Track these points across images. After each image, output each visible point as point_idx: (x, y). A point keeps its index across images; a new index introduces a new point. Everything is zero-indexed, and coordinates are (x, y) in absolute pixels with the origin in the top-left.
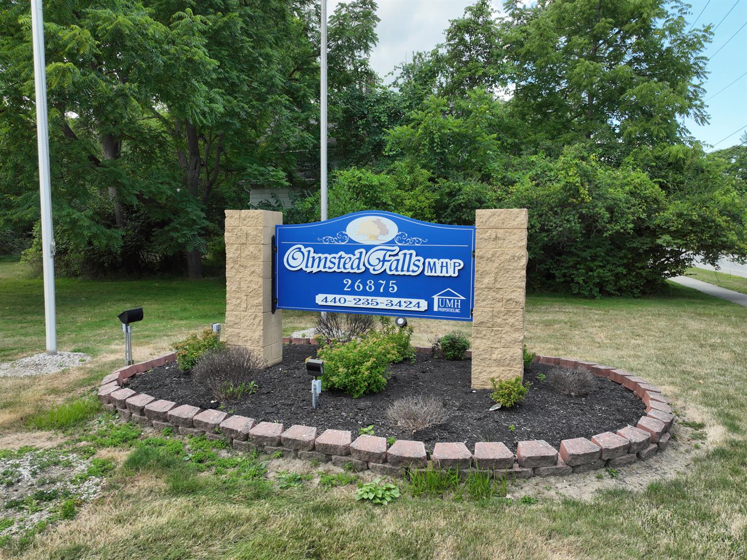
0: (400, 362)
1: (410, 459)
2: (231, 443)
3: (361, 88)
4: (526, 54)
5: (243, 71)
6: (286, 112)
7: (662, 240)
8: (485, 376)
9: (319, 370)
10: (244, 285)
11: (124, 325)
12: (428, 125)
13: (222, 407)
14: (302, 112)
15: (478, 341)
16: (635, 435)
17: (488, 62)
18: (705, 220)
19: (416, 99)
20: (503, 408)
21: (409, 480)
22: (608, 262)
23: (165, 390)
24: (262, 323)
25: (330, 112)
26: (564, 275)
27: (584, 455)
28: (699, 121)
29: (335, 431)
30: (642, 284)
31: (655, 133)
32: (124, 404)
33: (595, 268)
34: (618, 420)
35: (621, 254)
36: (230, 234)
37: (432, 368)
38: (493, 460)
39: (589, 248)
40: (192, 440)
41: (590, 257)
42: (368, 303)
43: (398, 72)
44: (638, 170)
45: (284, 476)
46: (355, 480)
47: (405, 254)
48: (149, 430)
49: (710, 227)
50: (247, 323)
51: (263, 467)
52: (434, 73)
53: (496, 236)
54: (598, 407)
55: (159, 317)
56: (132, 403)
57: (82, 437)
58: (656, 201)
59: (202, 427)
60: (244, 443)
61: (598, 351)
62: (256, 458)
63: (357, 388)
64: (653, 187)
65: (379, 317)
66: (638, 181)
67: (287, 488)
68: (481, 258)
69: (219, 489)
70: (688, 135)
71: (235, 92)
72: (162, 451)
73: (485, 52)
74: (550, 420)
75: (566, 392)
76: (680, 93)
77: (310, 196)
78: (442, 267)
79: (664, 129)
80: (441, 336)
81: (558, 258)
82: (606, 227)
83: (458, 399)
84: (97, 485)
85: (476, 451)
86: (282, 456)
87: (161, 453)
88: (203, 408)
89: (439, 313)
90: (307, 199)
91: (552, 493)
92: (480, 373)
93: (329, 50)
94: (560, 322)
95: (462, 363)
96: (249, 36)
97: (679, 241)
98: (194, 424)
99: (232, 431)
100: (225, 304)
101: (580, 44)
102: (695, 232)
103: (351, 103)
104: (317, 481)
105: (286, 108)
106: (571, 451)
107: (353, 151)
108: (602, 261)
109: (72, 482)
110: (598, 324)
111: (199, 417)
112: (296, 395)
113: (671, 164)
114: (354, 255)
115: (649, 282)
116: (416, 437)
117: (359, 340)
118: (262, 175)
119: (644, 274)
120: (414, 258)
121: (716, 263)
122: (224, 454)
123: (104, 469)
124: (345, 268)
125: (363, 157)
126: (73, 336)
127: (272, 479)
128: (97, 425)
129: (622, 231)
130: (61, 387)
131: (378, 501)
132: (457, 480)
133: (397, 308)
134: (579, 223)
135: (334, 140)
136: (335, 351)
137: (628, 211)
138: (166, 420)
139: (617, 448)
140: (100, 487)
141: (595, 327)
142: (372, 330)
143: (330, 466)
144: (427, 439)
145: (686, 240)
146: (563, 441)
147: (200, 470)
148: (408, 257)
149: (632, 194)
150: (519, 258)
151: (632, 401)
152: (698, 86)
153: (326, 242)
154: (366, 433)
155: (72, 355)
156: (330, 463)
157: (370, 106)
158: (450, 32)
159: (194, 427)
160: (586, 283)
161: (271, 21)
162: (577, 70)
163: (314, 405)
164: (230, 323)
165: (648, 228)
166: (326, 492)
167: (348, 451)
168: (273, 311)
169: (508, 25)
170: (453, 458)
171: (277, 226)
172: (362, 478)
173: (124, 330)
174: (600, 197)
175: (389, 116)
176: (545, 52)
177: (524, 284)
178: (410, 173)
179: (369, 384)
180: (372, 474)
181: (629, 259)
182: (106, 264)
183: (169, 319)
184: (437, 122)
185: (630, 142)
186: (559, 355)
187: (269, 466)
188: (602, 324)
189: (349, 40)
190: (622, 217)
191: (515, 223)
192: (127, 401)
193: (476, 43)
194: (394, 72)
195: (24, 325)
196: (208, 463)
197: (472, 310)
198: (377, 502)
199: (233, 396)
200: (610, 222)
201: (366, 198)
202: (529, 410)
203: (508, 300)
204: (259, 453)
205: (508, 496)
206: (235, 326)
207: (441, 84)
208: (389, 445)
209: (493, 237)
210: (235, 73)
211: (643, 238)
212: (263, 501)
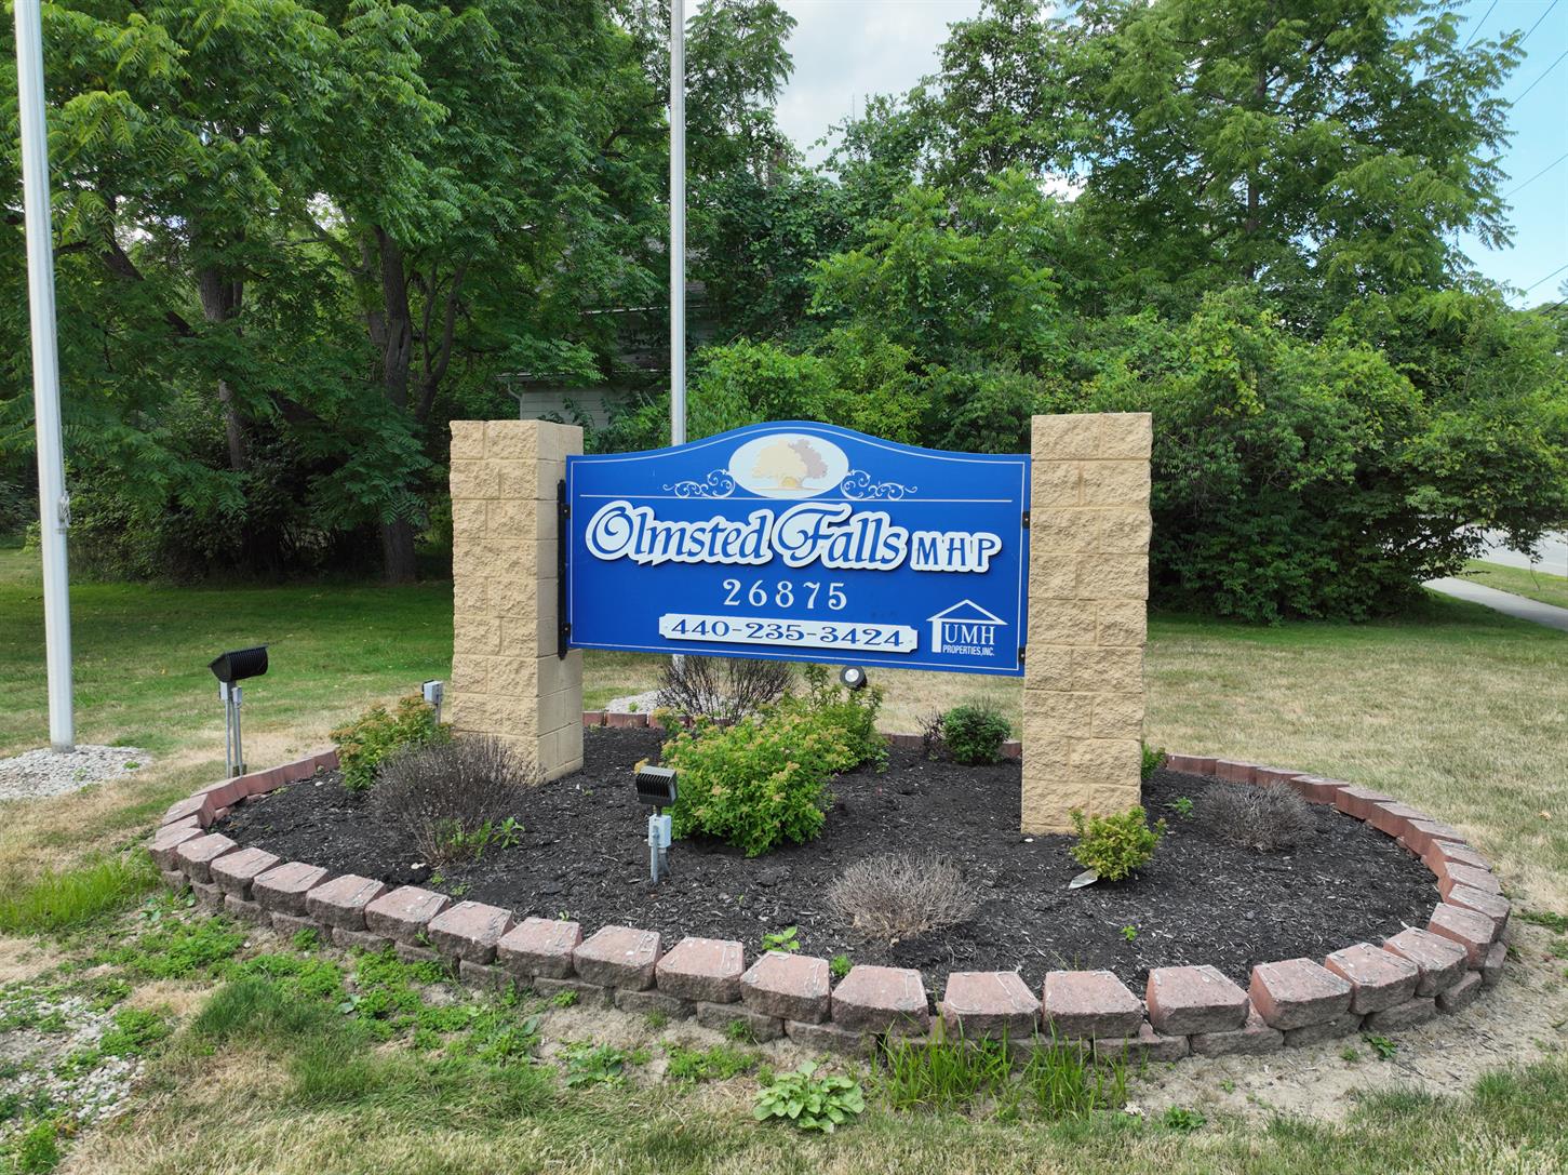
0: (853, 770)
1: (887, 1015)
2: (456, 968)
3: (758, 173)
4: (1114, 98)
5: (502, 133)
6: (595, 223)
7: (1418, 498)
8: (1052, 804)
9: (667, 793)
10: (494, 594)
11: (224, 686)
12: (905, 248)
13: (436, 879)
14: (632, 223)
15: (1037, 723)
16: (1428, 952)
17: (1033, 114)
18: (1513, 453)
19: (876, 193)
20: (1102, 883)
21: (885, 1065)
22: (1297, 547)
23: (307, 837)
24: (535, 681)
25: (691, 221)
26: (1201, 575)
27: (1314, 1002)
28: (1491, 240)
29: (705, 941)
30: (1371, 593)
31: (1398, 266)
32: (206, 872)
33: (1268, 558)
34: (1377, 912)
35: (1326, 529)
36: (462, 477)
37: (926, 782)
38: (1092, 1016)
39: (1258, 515)
40: (362, 962)
41: (1259, 534)
42: (781, 635)
43: (837, 140)
44: (1365, 344)
45: (579, 1055)
46: (754, 1065)
47: (865, 522)
48: (262, 934)
49: (1525, 469)
50: (501, 681)
51: (529, 1030)
52: (914, 141)
53: (1080, 478)
54: (1324, 879)
55: (316, 667)
56: (224, 870)
57: (100, 954)
58: (1404, 412)
59: (387, 929)
60: (486, 968)
61: (1293, 743)
62: (513, 1006)
63: (756, 834)
64: (1397, 382)
65: (801, 668)
66: (1365, 368)
67: (586, 1084)
68: (1045, 528)
69: (420, 1088)
70: (1468, 268)
71: (484, 176)
72: (288, 988)
73: (1026, 94)
74: (1215, 912)
75: (1245, 842)
76: (1454, 179)
77: (648, 404)
78: (951, 550)
79: (1419, 256)
80: (944, 708)
81: (1189, 537)
82: (1295, 468)
83: (993, 858)
84: (122, 1079)
85: (1048, 994)
86: (576, 1002)
87: (285, 995)
88: (391, 882)
89: (943, 657)
90: (641, 411)
91: (1239, 1099)
92: (1043, 796)
93: (687, 90)
94: (1199, 677)
95: (994, 772)
96: (513, 56)
97: (1454, 499)
98: (369, 923)
99: (457, 940)
100: (452, 637)
101: (1232, 76)
102: (1489, 480)
103: (736, 205)
104: (660, 1066)
105: (595, 213)
106: (1281, 994)
107: (742, 309)
108: (1283, 544)
109: (60, 1072)
110: (1284, 681)
111: (381, 907)
112: (611, 849)
113: (1432, 333)
114: (748, 524)
115: (1385, 588)
116: (902, 955)
117: (757, 718)
118: (544, 358)
119: (1376, 572)
120: (886, 530)
121: (1533, 548)
122: (438, 995)
123: (143, 1037)
124: (726, 554)
125: (762, 321)
126: (122, 709)
127: (552, 1062)
128: (142, 923)
129: (1331, 477)
130: (76, 827)
131: (812, 1123)
132: (1005, 1067)
133: (848, 645)
134: (1239, 460)
135: (700, 286)
136: (704, 747)
137: (1342, 434)
138: (301, 912)
139: (1390, 986)
140: (127, 1085)
141: (1279, 687)
142: (787, 695)
143: (692, 1028)
144: (926, 960)
145: (1471, 497)
146: (1257, 968)
147: (377, 1039)
148: (871, 527)
149: (1352, 396)
150: (1135, 528)
151: (1399, 862)
152: (1490, 165)
153: (684, 493)
154: (778, 945)
155: (109, 752)
156: (691, 1019)
157: (778, 210)
158: (949, 49)
159: (367, 929)
160: (1249, 591)
161: (562, 26)
162: (1226, 132)
163: (654, 874)
164: (464, 682)
165: (1385, 471)
166: (682, 1096)
167: (735, 993)
168: (562, 653)
169: (1074, 36)
170: (993, 1011)
171: (569, 458)
172: (770, 1061)
173: (225, 696)
174: (1282, 403)
175: (818, 233)
176: (1156, 93)
177: (1145, 590)
178: (865, 353)
179: (783, 824)
180: (795, 1049)
181: (1343, 539)
182: (208, 553)
183: (338, 671)
184: (926, 242)
185: (1343, 286)
186: (1208, 752)
187: (545, 1027)
188: (1292, 680)
189: (731, 67)
190: (1329, 447)
191: (1124, 447)
192: (213, 865)
193: (1006, 74)
194: (829, 139)
195: (17, 685)
196: (399, 1018)
197: (1023, 650)
198: (809, 1126)
199: (464, 852)
200: (1304, 458)
201: (771, 406)
202: (1164, 887)
203: (1109, 627)
204: (520, 994)
205: (1132, 1107)
206: (473, 688)
207: (931, 164)
208: (836, 978)
209: (1074, 478)
210: (483, 138)
211: (1374, 493)
212: (527, 1121)
